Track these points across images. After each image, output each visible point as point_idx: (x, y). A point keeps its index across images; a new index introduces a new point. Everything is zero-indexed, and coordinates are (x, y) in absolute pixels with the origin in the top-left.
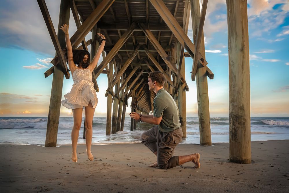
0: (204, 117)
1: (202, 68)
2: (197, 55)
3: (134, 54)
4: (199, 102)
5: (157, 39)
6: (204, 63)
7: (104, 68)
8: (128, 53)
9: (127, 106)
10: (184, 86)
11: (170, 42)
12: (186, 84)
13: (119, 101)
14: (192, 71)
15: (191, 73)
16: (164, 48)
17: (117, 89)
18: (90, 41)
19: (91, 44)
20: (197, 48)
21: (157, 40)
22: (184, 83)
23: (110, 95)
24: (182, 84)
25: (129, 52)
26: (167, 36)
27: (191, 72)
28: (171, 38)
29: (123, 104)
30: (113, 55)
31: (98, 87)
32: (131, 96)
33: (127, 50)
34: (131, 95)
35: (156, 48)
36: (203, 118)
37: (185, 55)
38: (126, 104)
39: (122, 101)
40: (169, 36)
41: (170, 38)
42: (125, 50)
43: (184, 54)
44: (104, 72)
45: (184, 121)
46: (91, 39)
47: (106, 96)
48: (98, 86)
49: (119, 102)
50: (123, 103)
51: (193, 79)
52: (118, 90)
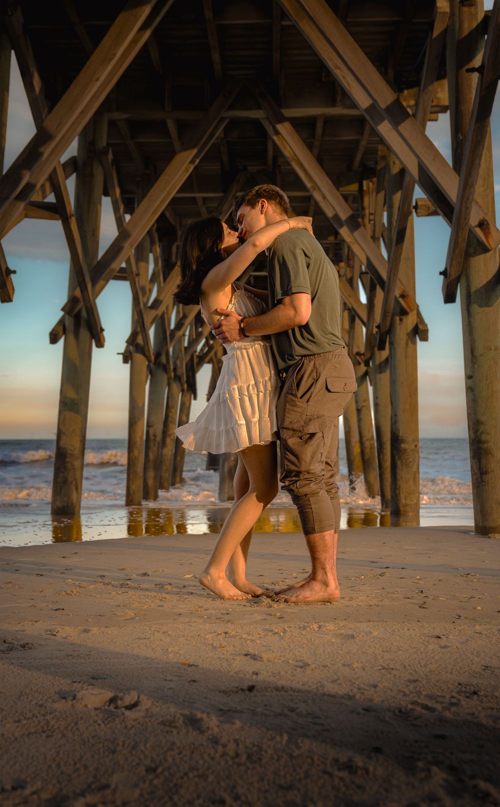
0: (488, 434)
1: (482, 256)
2: (467, 208)
3: (225, 207)
4: (470, 381)
5: (310, 146)
6: (490, 240)
7: (121, 263)
8: (200, 203)
9: (195, 398)
10: (410, 321)
11: (359, 156)
12: (419, 315)
13: (169, 379)
14: (446, 269)
15: (442, 277)
16: (337, 181)
17: (164, 336)
18: (73, 165)
19: (74, 175)
20: (467, 186)
21: (311, 151)
22: (411, 310)
23: (139, 357)
24: (404, 313)
25: (204, 199)
26: (348, 136)
27: (441, 273)
28: (363, 143)
29: (183, 391)
30: (153, 213)
31: (102, 330)
32: (209, 362)
33: (200, 191)
34: (207, 359)
35: (308, 185)
36: (484, 438)
37: (416, 207)
38: (192, 388)
39: (178, 378)
40: (356, 138)
41: (357, 142)
42: (192, 192)
43: (414, 204)
44: (122, 275)
45: (413, 450)
46: (76, 154)
47: (125, 361)
48: (104, 326)
49: (169, 384)
50: (182, 385)
51: (449, 298)
52: (165, 338)
